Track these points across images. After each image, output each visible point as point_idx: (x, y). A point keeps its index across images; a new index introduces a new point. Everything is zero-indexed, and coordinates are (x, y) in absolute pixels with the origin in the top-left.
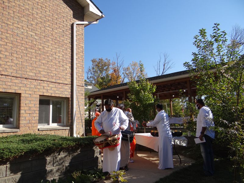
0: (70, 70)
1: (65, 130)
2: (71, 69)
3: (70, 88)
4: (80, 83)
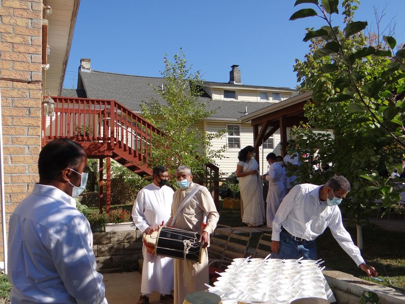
4: (22, 69)
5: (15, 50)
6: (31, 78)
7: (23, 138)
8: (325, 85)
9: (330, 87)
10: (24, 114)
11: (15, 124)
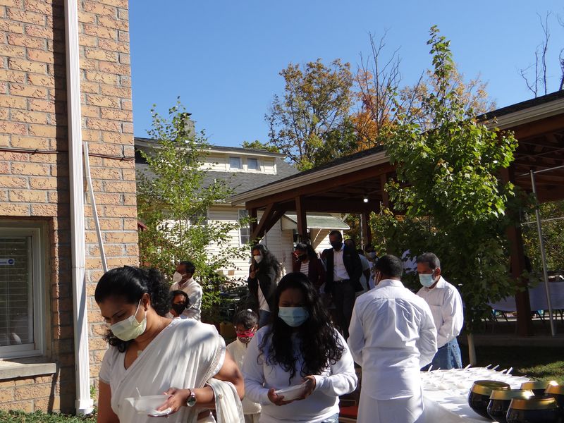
0: (51, 82)
1: (34, 377)
2: (56, 77)
3: (55, 172)
4: (112, 141)
6: (123, 153)
7: (119, 233)
8: (439, 164)
9: (445, 166)
10: (118, 201)
11: (108, 215)
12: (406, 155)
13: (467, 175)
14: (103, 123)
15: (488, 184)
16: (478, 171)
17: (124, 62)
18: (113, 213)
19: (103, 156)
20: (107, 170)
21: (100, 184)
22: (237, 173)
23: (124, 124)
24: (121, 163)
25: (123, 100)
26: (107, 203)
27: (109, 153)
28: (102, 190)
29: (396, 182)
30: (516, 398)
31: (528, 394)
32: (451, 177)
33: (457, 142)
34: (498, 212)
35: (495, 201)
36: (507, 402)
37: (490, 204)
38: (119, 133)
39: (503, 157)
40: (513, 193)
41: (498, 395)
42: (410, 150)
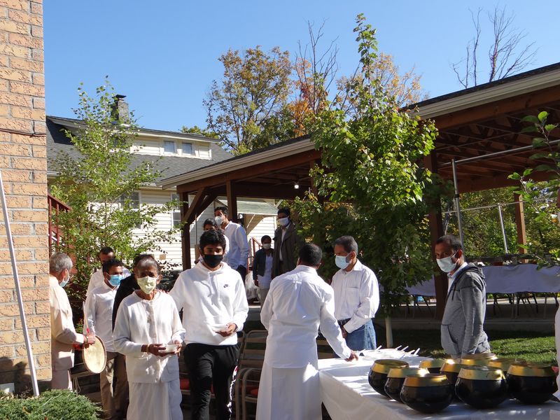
4: (22, 116)
5: (13, 90)
6: (34, 129)
7: (27, 211)
8: (360, 150)
9: (366, 153)
10: (27, 178)
11: (16, 192)
12: (330, 140)
13: (388, 162)
14: (13, 97)
15: (408, 170)
16: (399, 158)
17: (37, 35)
18: (21, 191)
19: (12, 132)
20: (16, 147)
21: (8, 160)
22: (172, 157)
23: (35, 99)
24: (32, 140)
25: (35, 75)
26: (15, 180)
27: (18, 128)
28: (10, 166)
29: (321, 168)
30: (410, 376)
31: (423, 372)
32: (371, 163)
33: (379, 129)
34: (416, 199)
35: (413, 188)
36: (402, 380)
37: (409, 190)
38: (30, 108)
39: (423, 145)
40: (430, 180)
41: (395, 373)
42: (333, 135)
